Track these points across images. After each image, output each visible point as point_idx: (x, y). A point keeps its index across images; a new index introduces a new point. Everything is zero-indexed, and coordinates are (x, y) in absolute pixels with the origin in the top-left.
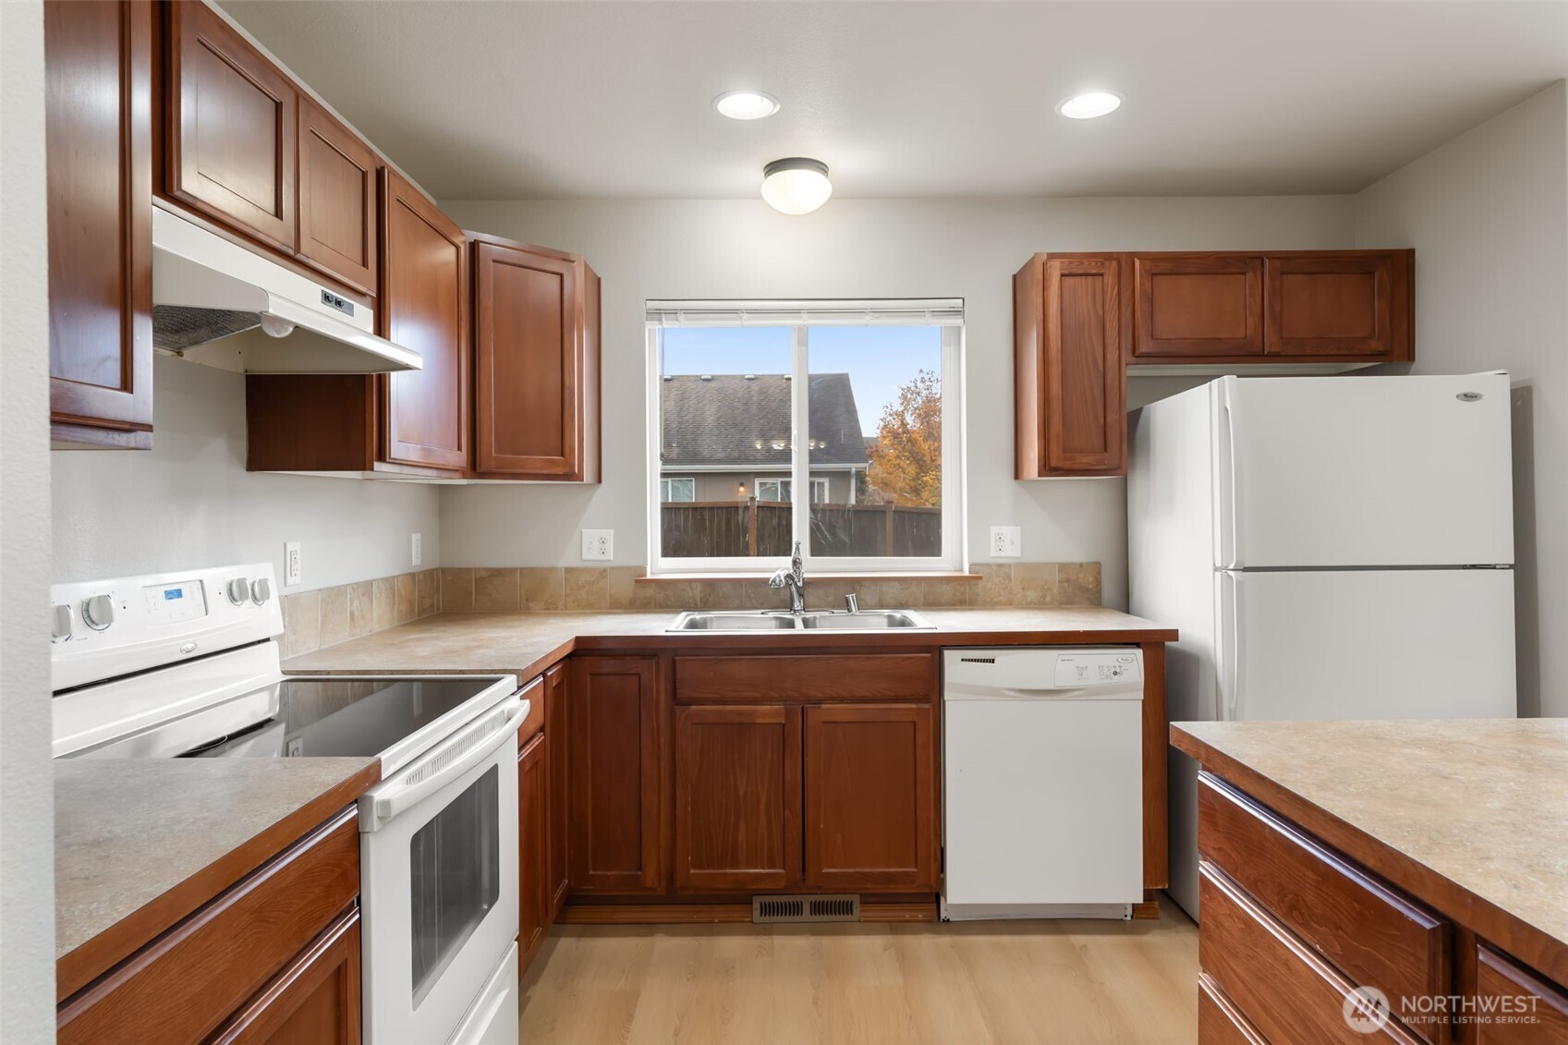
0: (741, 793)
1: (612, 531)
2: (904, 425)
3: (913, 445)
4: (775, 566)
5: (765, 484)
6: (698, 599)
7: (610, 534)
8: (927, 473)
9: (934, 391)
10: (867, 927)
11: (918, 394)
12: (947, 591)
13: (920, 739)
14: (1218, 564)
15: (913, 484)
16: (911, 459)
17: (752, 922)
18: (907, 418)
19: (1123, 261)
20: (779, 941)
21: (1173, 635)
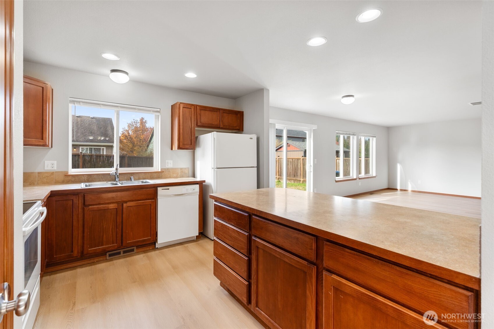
0: (105, 227)
1: (56, 161)
2: (129, 133)
3: (131, 139)
4: (112, 170)
5: (83, 148)
6: (86, 180)
7: (55, 162)
8: (135, 147)
9: (138, 125)
10: (138, 253)
11: (133, 126)
12: (155, 175)
13: (152, 208)
14: (213, 167)
15: (131, 150)
16: (131, 143)
17: (106, 259)
18: (130, 132)
19: (195, 106)
20: (115, 262)
21: (204, 181)
